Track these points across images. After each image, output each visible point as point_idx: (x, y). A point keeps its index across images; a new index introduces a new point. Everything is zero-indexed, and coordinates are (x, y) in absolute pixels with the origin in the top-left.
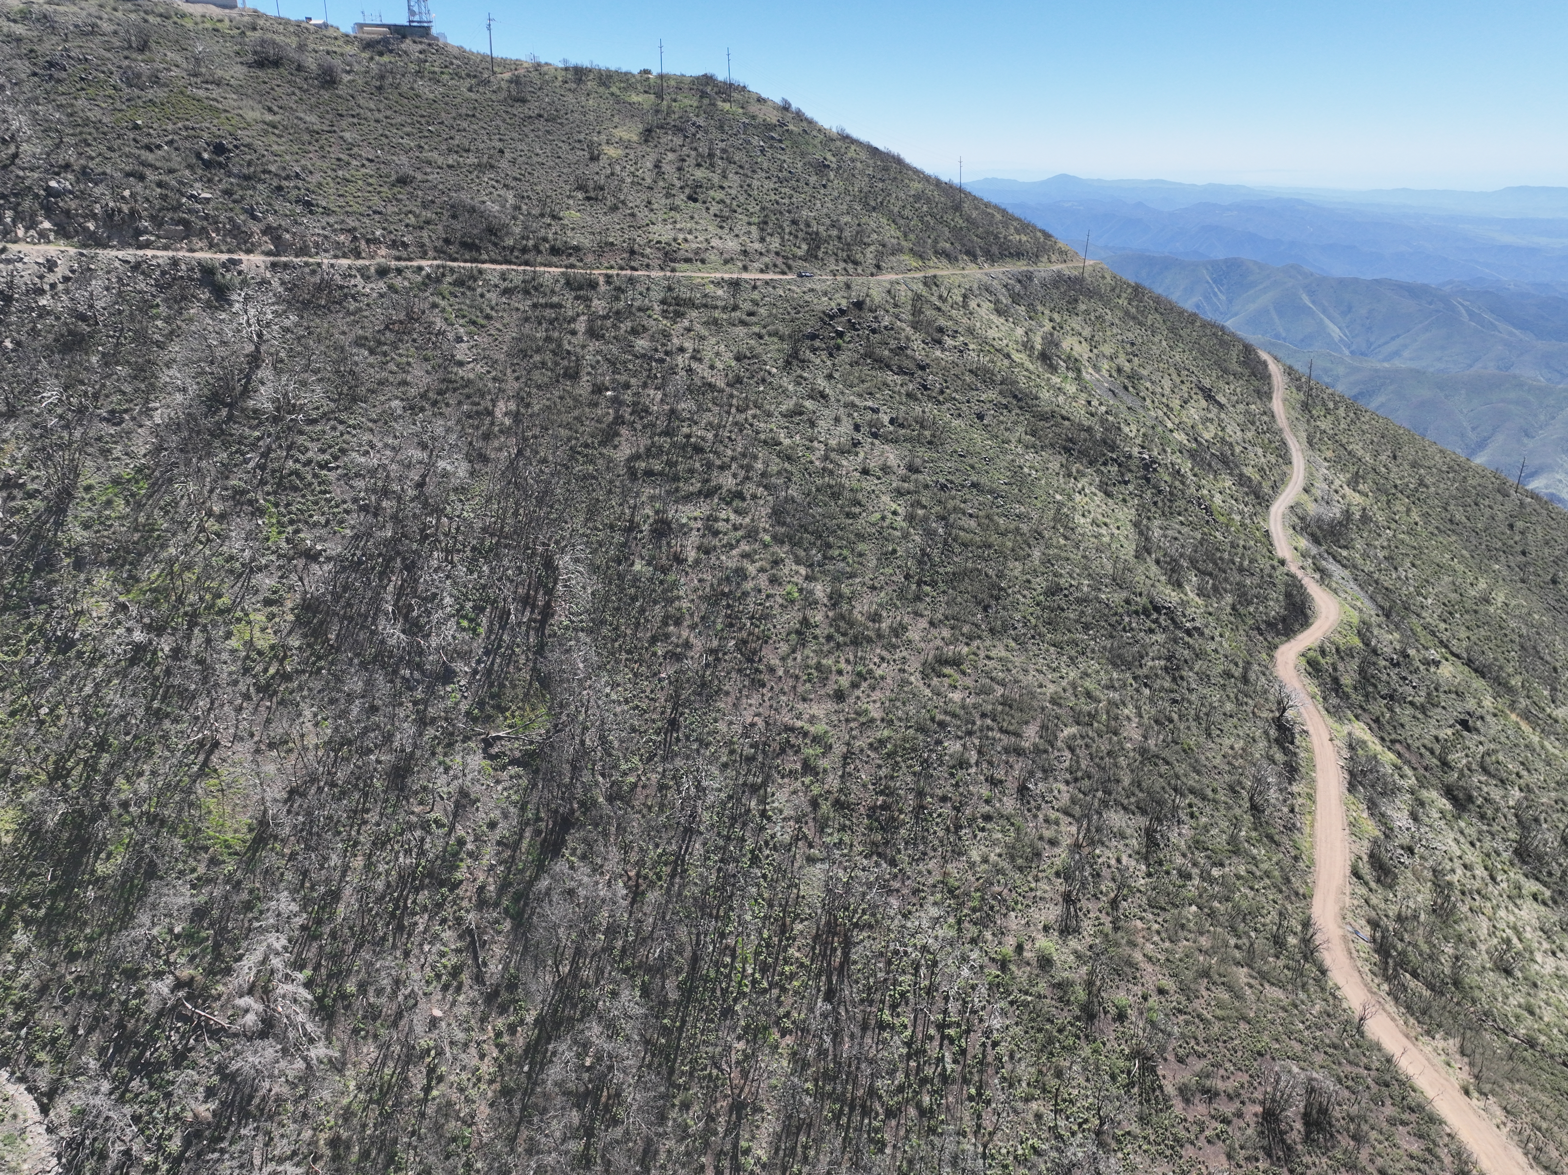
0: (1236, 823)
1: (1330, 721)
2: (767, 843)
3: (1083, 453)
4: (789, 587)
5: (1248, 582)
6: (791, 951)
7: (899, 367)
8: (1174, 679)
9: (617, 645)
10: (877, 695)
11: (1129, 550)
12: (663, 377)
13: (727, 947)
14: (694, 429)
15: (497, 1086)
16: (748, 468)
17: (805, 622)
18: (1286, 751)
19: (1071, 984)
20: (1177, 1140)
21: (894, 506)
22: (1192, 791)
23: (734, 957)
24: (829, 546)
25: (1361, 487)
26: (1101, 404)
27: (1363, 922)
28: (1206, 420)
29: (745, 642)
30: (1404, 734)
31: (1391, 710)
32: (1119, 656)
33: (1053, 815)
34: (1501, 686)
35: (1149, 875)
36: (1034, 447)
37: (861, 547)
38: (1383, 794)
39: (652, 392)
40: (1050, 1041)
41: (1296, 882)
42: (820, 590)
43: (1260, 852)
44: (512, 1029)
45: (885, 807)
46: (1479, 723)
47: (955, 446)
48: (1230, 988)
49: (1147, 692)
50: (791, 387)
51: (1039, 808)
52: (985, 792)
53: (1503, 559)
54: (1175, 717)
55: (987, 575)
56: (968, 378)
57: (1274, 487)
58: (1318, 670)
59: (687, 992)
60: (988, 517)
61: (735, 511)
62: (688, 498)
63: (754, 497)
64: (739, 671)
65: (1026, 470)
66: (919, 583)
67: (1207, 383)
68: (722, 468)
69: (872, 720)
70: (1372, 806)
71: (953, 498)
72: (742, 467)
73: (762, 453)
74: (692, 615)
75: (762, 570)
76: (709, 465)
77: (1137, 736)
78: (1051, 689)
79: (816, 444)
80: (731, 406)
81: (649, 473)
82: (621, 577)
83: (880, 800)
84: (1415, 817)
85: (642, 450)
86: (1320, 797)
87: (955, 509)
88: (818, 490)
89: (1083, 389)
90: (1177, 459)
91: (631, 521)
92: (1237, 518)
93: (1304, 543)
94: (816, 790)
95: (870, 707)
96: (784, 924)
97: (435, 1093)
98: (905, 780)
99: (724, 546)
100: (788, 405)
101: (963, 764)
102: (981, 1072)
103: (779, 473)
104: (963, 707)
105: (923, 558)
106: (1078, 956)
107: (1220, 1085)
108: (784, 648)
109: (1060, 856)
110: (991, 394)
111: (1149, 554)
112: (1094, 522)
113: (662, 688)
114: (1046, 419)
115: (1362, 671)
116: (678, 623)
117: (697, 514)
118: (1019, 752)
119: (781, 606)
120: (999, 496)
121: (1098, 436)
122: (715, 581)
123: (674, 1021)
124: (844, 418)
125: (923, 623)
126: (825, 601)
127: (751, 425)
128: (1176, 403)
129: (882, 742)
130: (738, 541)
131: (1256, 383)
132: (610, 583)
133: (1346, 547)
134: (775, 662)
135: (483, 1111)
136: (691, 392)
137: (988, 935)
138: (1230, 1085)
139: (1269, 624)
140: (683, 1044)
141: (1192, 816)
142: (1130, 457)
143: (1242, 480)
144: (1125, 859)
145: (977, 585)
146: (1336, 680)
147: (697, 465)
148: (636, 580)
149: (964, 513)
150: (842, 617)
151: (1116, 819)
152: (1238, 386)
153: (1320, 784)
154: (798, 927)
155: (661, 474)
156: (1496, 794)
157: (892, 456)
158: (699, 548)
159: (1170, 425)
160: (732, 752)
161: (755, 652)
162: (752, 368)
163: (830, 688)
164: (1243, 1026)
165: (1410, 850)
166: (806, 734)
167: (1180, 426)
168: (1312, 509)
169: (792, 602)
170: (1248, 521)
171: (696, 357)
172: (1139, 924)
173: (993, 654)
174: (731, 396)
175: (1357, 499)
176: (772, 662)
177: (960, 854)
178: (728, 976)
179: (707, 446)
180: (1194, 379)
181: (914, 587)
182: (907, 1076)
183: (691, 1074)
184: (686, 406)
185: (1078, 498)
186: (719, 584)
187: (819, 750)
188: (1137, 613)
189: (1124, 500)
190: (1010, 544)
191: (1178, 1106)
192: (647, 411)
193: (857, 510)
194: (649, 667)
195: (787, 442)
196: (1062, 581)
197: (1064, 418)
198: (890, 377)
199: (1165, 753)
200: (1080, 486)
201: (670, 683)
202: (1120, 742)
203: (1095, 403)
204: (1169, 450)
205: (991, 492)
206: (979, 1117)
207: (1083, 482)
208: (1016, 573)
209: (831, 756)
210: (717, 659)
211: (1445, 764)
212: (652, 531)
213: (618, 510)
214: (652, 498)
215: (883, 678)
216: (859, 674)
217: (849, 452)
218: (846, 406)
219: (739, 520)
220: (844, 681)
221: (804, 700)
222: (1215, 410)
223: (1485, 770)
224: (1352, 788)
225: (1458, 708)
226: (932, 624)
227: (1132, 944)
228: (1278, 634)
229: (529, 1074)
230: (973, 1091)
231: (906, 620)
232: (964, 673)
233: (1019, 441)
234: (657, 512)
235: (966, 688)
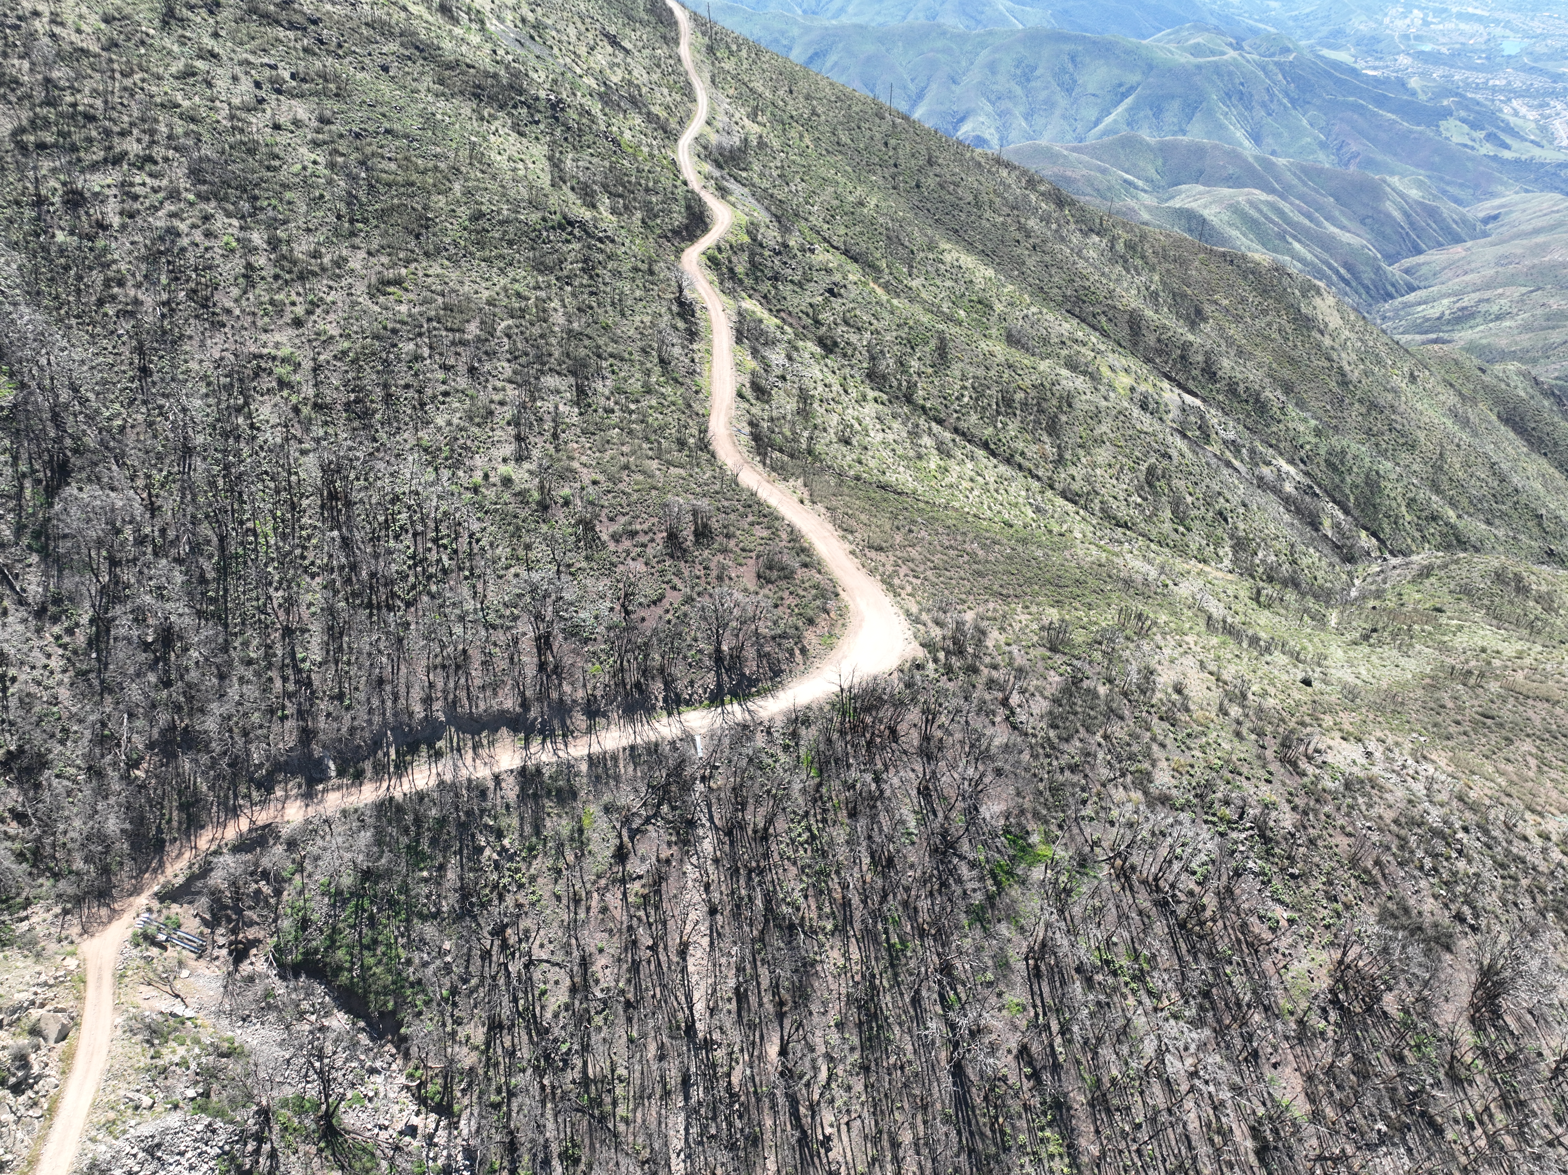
0: (648, 373)
1: (724, 298)
2: (261, 448)
3: (492, 98)
4: (225, 239)
5: (654, 199)
6: (303, 520)
7: (289, 22)
8: (591, 277)
9: (62, 312)
10: (332, 317)
11: (545, 180)
12: (24, 45)
13: (248, 530)
14: (78, 96)
15: (72, 673)
16: (152, 132)
17: (249, 266)
18: (686, 321)
19: (529, 490)
20: (612, 564)
21: (313, 156)
22: (611, 355)
23: (256, 535)
24: (256, 198)
25: (759, 118)
26: (507, 53)
27: (745, 424)
28: (612, 65)
29: (195, 291)
30: (787, 304)
31: (776, 288)
32: (542, 263)
33: (499, 384)
34: (870, 267)
35: (581, 414)
36: (443, 94)
37: (288, 195)
38: (766, 344)
39: (16, 62)
40: (518, 528)
41: (696, 406)
42: (257, 238)
43: (668, 390)
44: (70, 631)
45: (357, 401)
46: (842, 291)
47: (364, 97)
48: (644, 472)
49: (569, 289)
50: (176, 48)
51: (487, 381)
52: (441, 375)
53: (879, 172)
54: (594, 304)
55: (413, 208)
56: (364, 31)
57: (681, 122)
58: (717, 264)
59: (223, 571)
60: (406, 159)
61: (151, 175)
62: (94, 167)
63: (166, 159)
64: (197, 317)
65: (439, 117)
66: (352, 221)
67: (612, 30)
68: (123, 134)
69: (332, 337)
70: (755, 352)
71: (370, 144)
72: (144, 132)
73: (163, 117)
74: (133, 275)
75: (194, 226)
76: (108, 133)
77: (562, 320)
78: (486, 294)
79: (217, 103)
80: (113, 71)
81: (41, 146)
82: (45, 249)
83: (352, 397)
84: (790, 358)
85: (25, 122)
86: (716, 351)
87: (373, 154)
88: (231, 147)
89: (488, 39)
90: (587, 102)
91: (38, 195)
92: (645, 149)
93: (708, 168)
94: (294, 399)
95: (328, 327)
96: (293, 503)
97: (11, 690)
98: (369, 378)
99: (147, 209)
100: (177, 66)
101: (417, 358)
102: (471, 560)
103: (187, 134)
104: (410, 316)
105: (351, 199)
106: (531, 472)
107: (638, 527)
108: (235, 292)
109: (508, 413)
110: (393, 47)
111: (565, 182)
112: (510, 159)
113: (124, 343)
114: (452, 68)
115: (751, 261)
116: (121, 283)
117: (109, 181)
118: (463, 343)
119: (223, 255)
120: (414, 140)
121: (504, 81)
122: (148, 242)
123: (217, 592)
124: (243, 78)
125: (362, 254)
126: (265, 246)
127: (142, 89)
128: (583, 50)
129: (344, 353)
130: (161, 203)
131: (662, 30)
132: (35, 257)
133: (745, 169)
134: (229, 304)
135: (64, 694)
136: (62, 60)
137: (461, 473)
138: (645, 527)
139: (673, 231)
140: (229, 605)
141: (613, 372)
142: (537, 99)
143: (650, 117)
144: (561, 408)
145: (406, 217)
146: (731, 270)
147: (94, 133)
148: (62, 251)
149: (383, 157)
150: (284, 257)
151: (550, 381)
152: (644, 33)
153: (716, 342)
154: (305, 502)
155: (55, 145)
156: (854, 338)
157: (302, 110)
158: (121, 213)
159: (579, 71)
160: (209, 384)
161: (207, 299)
162: (126, 30)
163: (288, 318)
164: (654, 493)
165: (783, 378)
166: (274, 358)
167: (588, 71)
168: (714, 139)
169: (232, 251)
170: (656, 152)
171: (56, 19)
172: (575, 446)
173: (430, 272)
174: (111, 61)
175: (756, 129)
176: (227, 305)
177: (428, 423)
178: (255, 550)
179: (99, 114)
180: (598, 26)
181: (347, 225)
182: (416, 577)
183: (243, 623)
184: (59, 73)
185: (492, 138)
186: (153, 244)
187: (290, 368)
188: (553, 228)
189: (537, 138)
190: (431, 181)
191: (612, 546)
192: (17, 82)
193: (277, 163)
194: (103, 327)
195: (186, 104)
196: (484, 208)
197: (469, 66)
198: (281, 33)
199: (588, 331)
200: (493, 128)
201: (131, 337)
202: (549, 327)
203: (500, 52)
204: (579, 94)
205: (407, 136)
206: (474, 587)
207: (496, 124)
208: (440, 204)
209: (300, 371)
210: (172, 310)
211: (817, 323)
212: (65, 203)
213: (20, 186)
214: (54, 171)
215: (334, 303)
216: (312, 302)
217: (255, 109)
218: (241, 63)
219: (156, 183)
220: (300, 310)
221: (266, 331)
222: (621, 55)
223: (847, 323)
224: (739, 341)
225: (826, 281)
226: (370, 253)
227: (571, 458)
228: (683, 240)
229: (98, 659)
230: (467, 573)
231: (344, 253)
232: (406, 290)
233: (429, 90)
234: (64, 184)
235: (410, 301)
